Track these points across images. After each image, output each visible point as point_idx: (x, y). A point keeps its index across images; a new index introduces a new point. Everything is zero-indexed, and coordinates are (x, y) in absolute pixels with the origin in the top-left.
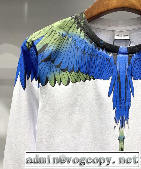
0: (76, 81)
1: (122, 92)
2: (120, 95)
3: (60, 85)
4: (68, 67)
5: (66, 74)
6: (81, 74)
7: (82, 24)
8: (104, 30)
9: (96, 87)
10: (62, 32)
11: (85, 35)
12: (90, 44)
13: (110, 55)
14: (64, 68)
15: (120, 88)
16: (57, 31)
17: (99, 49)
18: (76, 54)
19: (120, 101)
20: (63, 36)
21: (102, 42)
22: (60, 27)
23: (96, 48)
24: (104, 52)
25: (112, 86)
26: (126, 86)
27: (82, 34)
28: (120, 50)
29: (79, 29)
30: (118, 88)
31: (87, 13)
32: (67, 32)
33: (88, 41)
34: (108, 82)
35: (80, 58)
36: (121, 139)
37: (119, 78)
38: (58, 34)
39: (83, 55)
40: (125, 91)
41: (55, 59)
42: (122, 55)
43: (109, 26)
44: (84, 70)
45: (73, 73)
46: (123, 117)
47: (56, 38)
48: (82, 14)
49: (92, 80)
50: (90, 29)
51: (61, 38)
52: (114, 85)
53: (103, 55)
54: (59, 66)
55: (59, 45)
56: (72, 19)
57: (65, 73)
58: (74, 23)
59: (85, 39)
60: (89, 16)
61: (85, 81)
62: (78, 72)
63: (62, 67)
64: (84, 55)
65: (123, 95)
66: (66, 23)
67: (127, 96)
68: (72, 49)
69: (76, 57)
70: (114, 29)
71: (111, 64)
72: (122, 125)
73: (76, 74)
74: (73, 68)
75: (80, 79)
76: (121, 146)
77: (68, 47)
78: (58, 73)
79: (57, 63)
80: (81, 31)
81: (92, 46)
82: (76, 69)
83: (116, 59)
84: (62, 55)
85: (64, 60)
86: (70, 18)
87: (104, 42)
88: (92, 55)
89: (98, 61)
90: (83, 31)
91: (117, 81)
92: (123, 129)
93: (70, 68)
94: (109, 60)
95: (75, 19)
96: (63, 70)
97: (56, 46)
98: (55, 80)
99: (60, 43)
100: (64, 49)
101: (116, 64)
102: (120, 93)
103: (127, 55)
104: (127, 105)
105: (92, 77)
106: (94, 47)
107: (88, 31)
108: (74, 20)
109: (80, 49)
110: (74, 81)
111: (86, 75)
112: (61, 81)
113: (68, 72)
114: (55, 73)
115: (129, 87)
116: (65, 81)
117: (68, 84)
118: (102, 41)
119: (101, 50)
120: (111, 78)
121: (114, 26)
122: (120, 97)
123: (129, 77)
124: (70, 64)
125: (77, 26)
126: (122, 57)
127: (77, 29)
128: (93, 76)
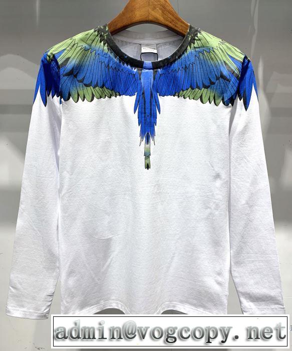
0: (101, 97)
1: (147, 108)
2: (145, 111)
3: (83, 101)
4: (91, 82)
5: (90, 90)
6: (106, 90)
7: (105, 37)
8: (130, 43)
9: (122, 105)
10: (84, 45)
11: (108, 49)
12: (114, 58)
13: (135, 70)
14: (87, 83)
15: (145, 104)
16: (79, 45)
17: (123, 64)
19: (145, 117)
20: (86, 50)
21: (126, 57)
22: (82, 40)
23: (120, 62)
24: (129, 67)
25: (137, 102)
26: (151, 102)
27: (106, 48)
28: (144, 65)
29: (102, 42)
30: (143, 104)
31: (110, 26)
32: (90, 46)
33: (112, 55)
34: (133, 99)
35: (104, 72)
36: (147, 155)
37: (143, 93)
38: (80, 48)
39: (107, 69)
40: (150, 107)
41: (77, 73)
42: (147, 70)
43: (136, 38)
44: (109, 85)
45: (97, 88)
46: (148, 133)
47: (78, 52)
48: (105, 27)
49: (118, 97)
50: (113, 43)
51: (84, 51)
52: (139, 102)
53: (128, 70)
54: (82, 81)
55: (81, 58)
56: (95, 31)
57: (89, 88)
58: (97, 36)
59: (109, 53)
60: (112, 29)
61: (110, 97)
62: (102, 87)
63: (85, 82)
64: (108, 69)
65: (148, 111)
66: (89, 36)
67: (152, 112)
68: (96, 63)
69: (99, 71)
70: (141, 42)
71: (136, 79)
72: (148, 141)
73: (101, 89)
74: (97, 83)
75: (105, 96)
76: (147, 162)
78: (82, 88)
79: (80, 77)
80: (104, 44)
81: (116, 60)
82: (100, 84)
83: (140, 74)
84: (85, 69)
85: (88, 74)
86: (93, 30)
87: (128, 57)
88: (117, 69)
89: (123, 76)
90: (106, 45)
91: (141, 96)
92: (149, 145)
93: (94, 83)
94: (134, 75)
95: (98, 32)
96: (87, 85)
97: (78, 60)
98: (78, 95)
99: (83, 56)
100: (88, 63)
101: (140, 79)
102: (145, 108)
103: (152, 71)
104: (153, 121)
105: (118, 94)
106: (118, 62)
107: (111, 45)
108: (96, 33)
109: (103, 64)
110: (99, 97)
111: (112, 90)
112: (84, 97)
113: (91, 87)
114: (78, 88)
115: (154, 103)
116: (89, 97)
117: (92, 100)
118: (126, 55)
119: (125, 65)
120: (136, 94)
121: (140, 38)
122: (145, 113)
123: (154, 93)
124: (94, 80)
125: (100, 39)
126: (147, 72)
127: (101, 42)
128: (119, 93)
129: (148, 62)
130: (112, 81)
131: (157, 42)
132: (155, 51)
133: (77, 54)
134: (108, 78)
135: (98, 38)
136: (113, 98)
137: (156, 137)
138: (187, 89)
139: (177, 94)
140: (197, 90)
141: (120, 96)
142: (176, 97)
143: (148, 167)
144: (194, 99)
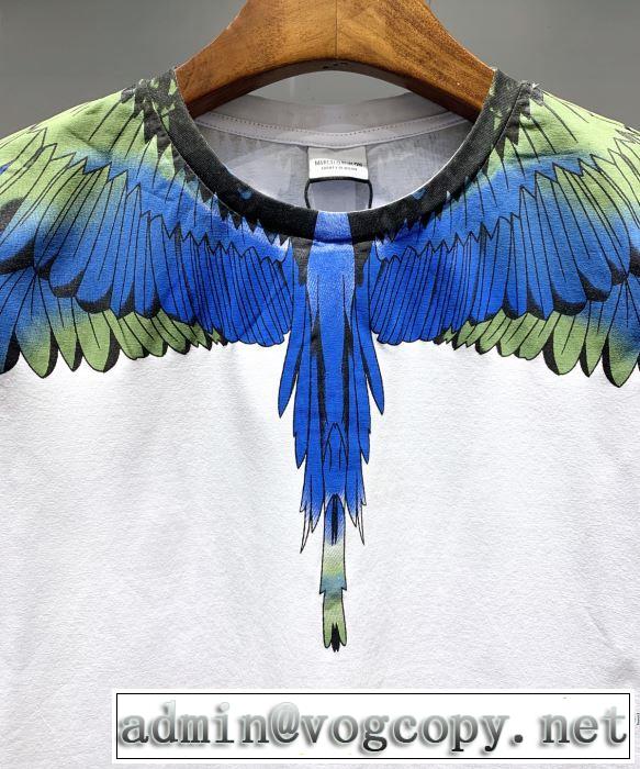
0: (146, 353)
1: (333, 395)
2: (322, 405)
3: (74, 368)
4: (110, 293)
6: (168, 323)
7: (166, 120)
8: (266, 143)
9: (232, 377)
10: (83, 151)
11: (176, 165)
12: (200, 201)
13: (283, 247)
14: (94, 298)
15: (321, 379)
17: (237, 223)
18: (142, 240)
19: (322, 430)
20: (89, 170)
21: (247, 195)
22: (74, 132)
23: (224, 217)
24: (259, 233)
26: (345, 370)
27: (167, 161)
28: (319, 227)
29: (154, 140)
30: (314, 380)
31: (185, 77)
32: (108, 153)
33: (192, 190)
34: (277, 355)
35: (158, 258)
36: (332, 592)
37: (315, 337)
38: (65, 161)
39: (171, 244)
40: (341, 392)
41: (51, 262)
42: (330, 247)
43: (288, 127)
44: (180, 304)
45: (130, 317)
46: (335, 498)
47: (56, 178)
48: (165, 82)
49: (217, 347)
50: (196, 141)
51: (79, 176)
52: (297, 368)
53: (255, 247)
54: (70, 291)
55: (69, 203)
56: (124, 101)
57: (98, 318)
58: (135, 115)
59: (180, 181)
60: (195, 88)
61: (185, 351)
62: (151, 313)
63: (86, 293)
64: (178, 244)
65: (334, 407)
66: (102, 115)
67: (352, 409)
68: (128, 219)
69: (141, 255)
70: (308, 138)
72: (334, 530)
73: (145, 322)
74: (132, 296)
75: (165, 345)
76: (333, 618)
77: (111, 212)
78: (68, 320)
80: (161, 147)
81: (209, 208)
82: (144, 300)
83: (303, 263)
84: (86, 245)
85: (95, 266)
86: (116, 97)
87: (256, 196)
88: (211, 244)
90: (169, 149)
91: (307, 348)
92: (338, 546)
93: (120, 298)
94: (280, 265)
95: (138, 100)
97: (54, 211)
98: (55, 347)
99: (75, 195)
100: (95, 220)
101: (303, 281)
102: (321, 396)
103: (349, 248)
104: (354, 445)
105: (216, 336)
106: (216, 213)
107: (190, 150)
108: (131, 106)
111: (191, 324)
112: (79, 354)
113: (109, 314)
114: (54, 319)
115: (360, 374)
116: (97, 351)
117: (111, 363)
118: (246, 188)
119: (245, 226)
120: (287, 337)
121: (303, 126)
122: (322, 415)
123: (359, 332)
125: (146, 129)
126: (331, 254)
127: (147, 138)
128: (220, 332)
129: (334, 214)
130: (192, 287)
131: (367, 137)
132: (362, 173)
133: (50, 185)
134: (174, 279)
135: (138, 125)
136: (197, 352)
137: (366, 512)
138: (490, 317)
139: (449, 335)
140: (531, 319)
141: (225, 344)
142: (446, 347)
143: (335, 639)
144: (517, 353)
